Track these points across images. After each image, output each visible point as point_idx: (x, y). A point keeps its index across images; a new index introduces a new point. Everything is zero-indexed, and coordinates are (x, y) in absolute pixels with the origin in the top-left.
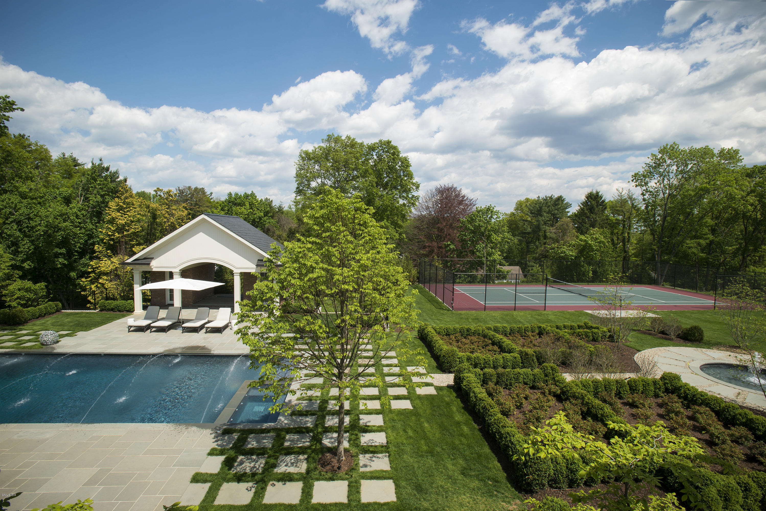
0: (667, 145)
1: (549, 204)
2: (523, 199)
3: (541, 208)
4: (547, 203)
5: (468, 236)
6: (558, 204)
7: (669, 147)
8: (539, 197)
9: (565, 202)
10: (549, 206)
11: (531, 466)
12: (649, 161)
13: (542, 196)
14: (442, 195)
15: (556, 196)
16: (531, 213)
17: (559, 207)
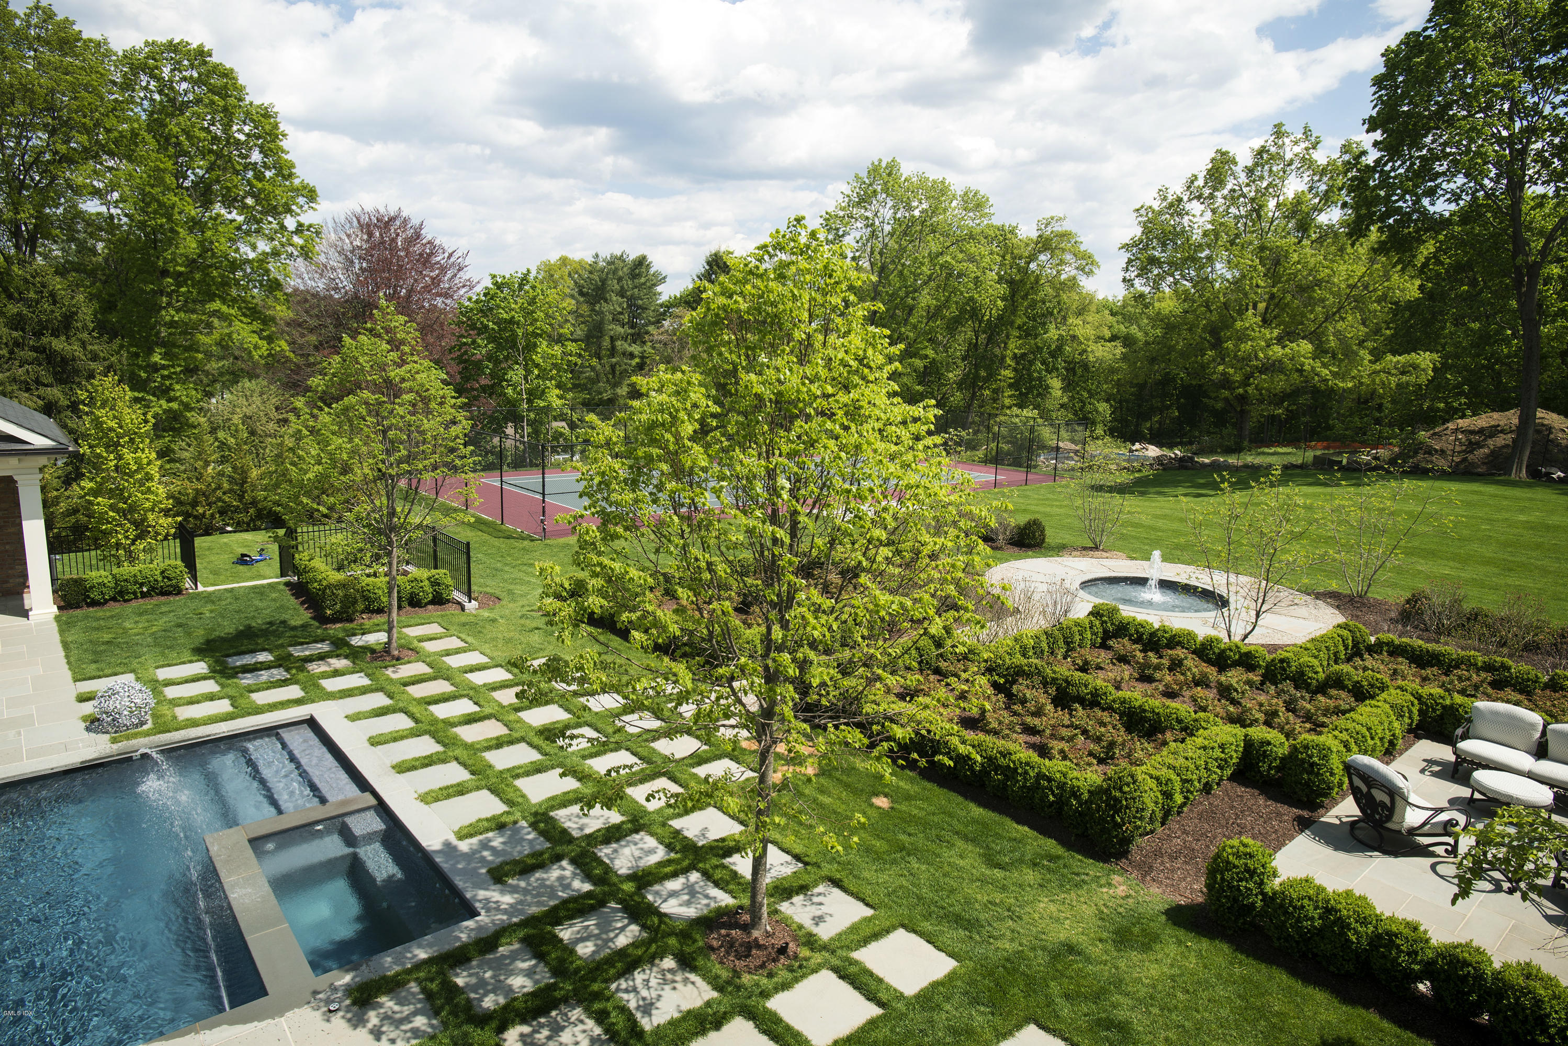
0: (880, 161)
1: (620, 273)
2: (554, 257)
3: (604, 282)
4: (615, 272)
5: (483, 348)
6: (639, 275)
7: (884, 165)
8: (597, 256)
9: (652, 271)
10: (620, 280)
11: (1127, 807)
12: (847, 190)
13: (606, 253)
14: (370, 235)
15: (633, 256)
16: (581, 293)
17: (643, 280)
